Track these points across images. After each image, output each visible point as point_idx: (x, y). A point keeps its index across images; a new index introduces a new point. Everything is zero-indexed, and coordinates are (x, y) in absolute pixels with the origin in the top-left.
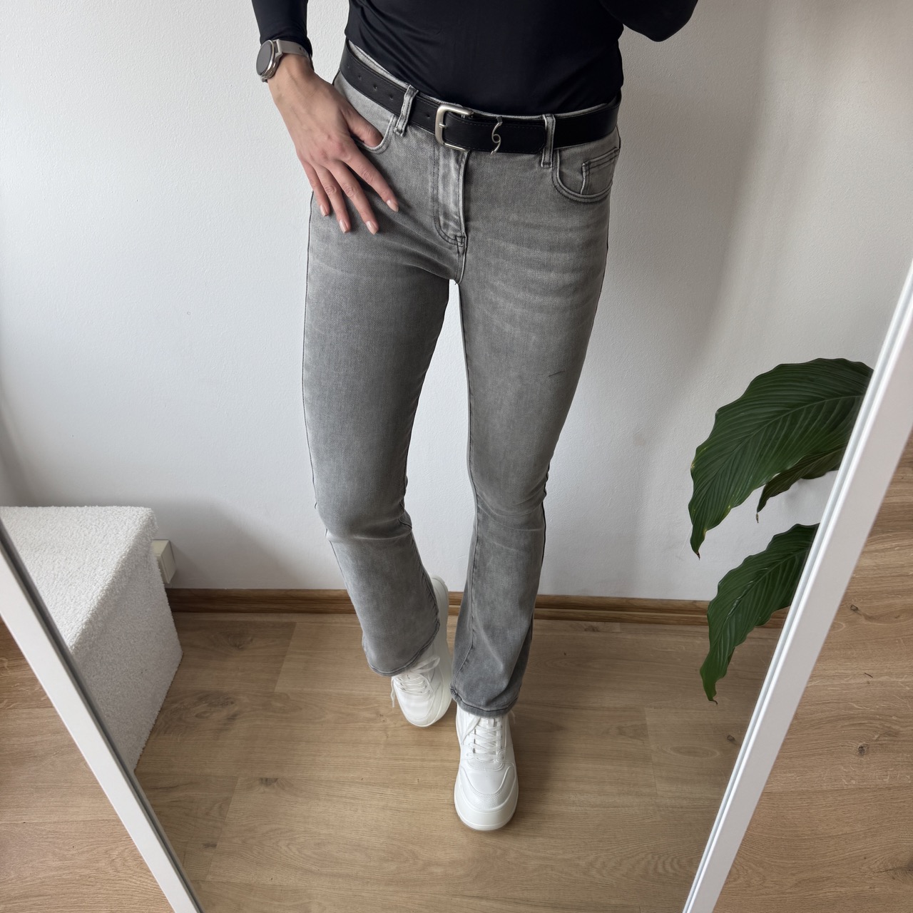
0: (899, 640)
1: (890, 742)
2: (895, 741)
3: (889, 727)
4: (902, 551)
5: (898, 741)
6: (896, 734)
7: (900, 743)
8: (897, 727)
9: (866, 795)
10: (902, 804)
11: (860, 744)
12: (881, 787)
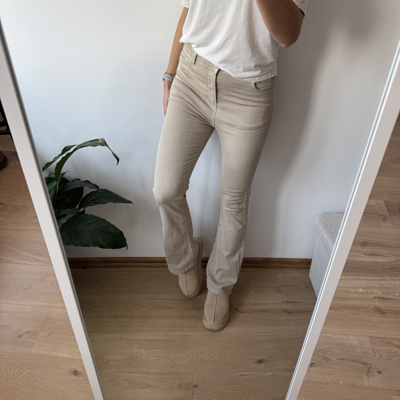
0: (339, 319)
1: (325, 363)
2: (327, 363)
3: (326, 356)
4: (349, 281)
5: (329, 363)
6: (329, 360)
7: (329, 364)
8: (330, 357)
9: (309, 384)
10: (325, 391)
11: (312, 362)
12: (317, 382)
